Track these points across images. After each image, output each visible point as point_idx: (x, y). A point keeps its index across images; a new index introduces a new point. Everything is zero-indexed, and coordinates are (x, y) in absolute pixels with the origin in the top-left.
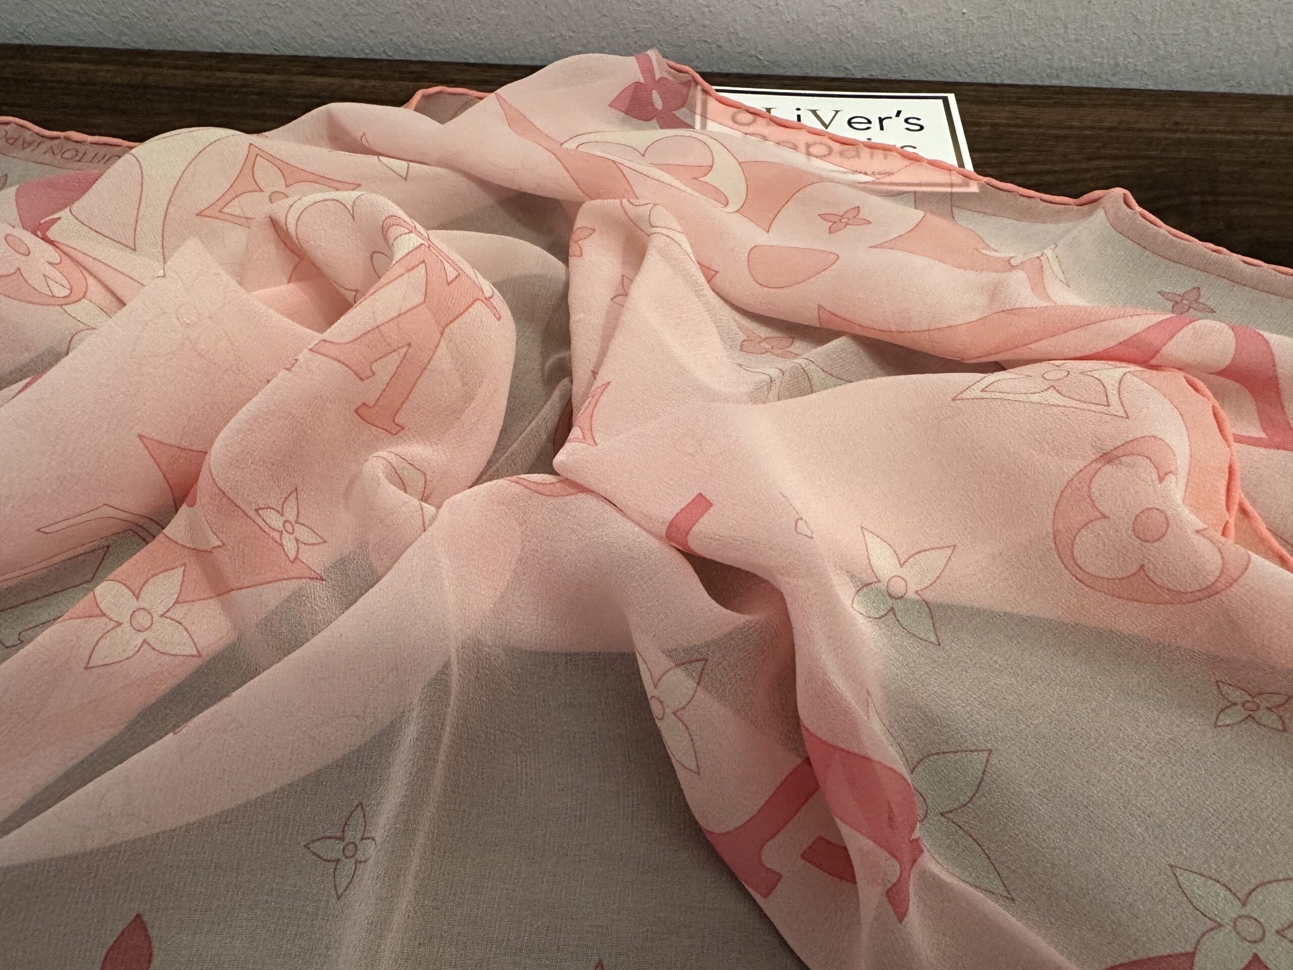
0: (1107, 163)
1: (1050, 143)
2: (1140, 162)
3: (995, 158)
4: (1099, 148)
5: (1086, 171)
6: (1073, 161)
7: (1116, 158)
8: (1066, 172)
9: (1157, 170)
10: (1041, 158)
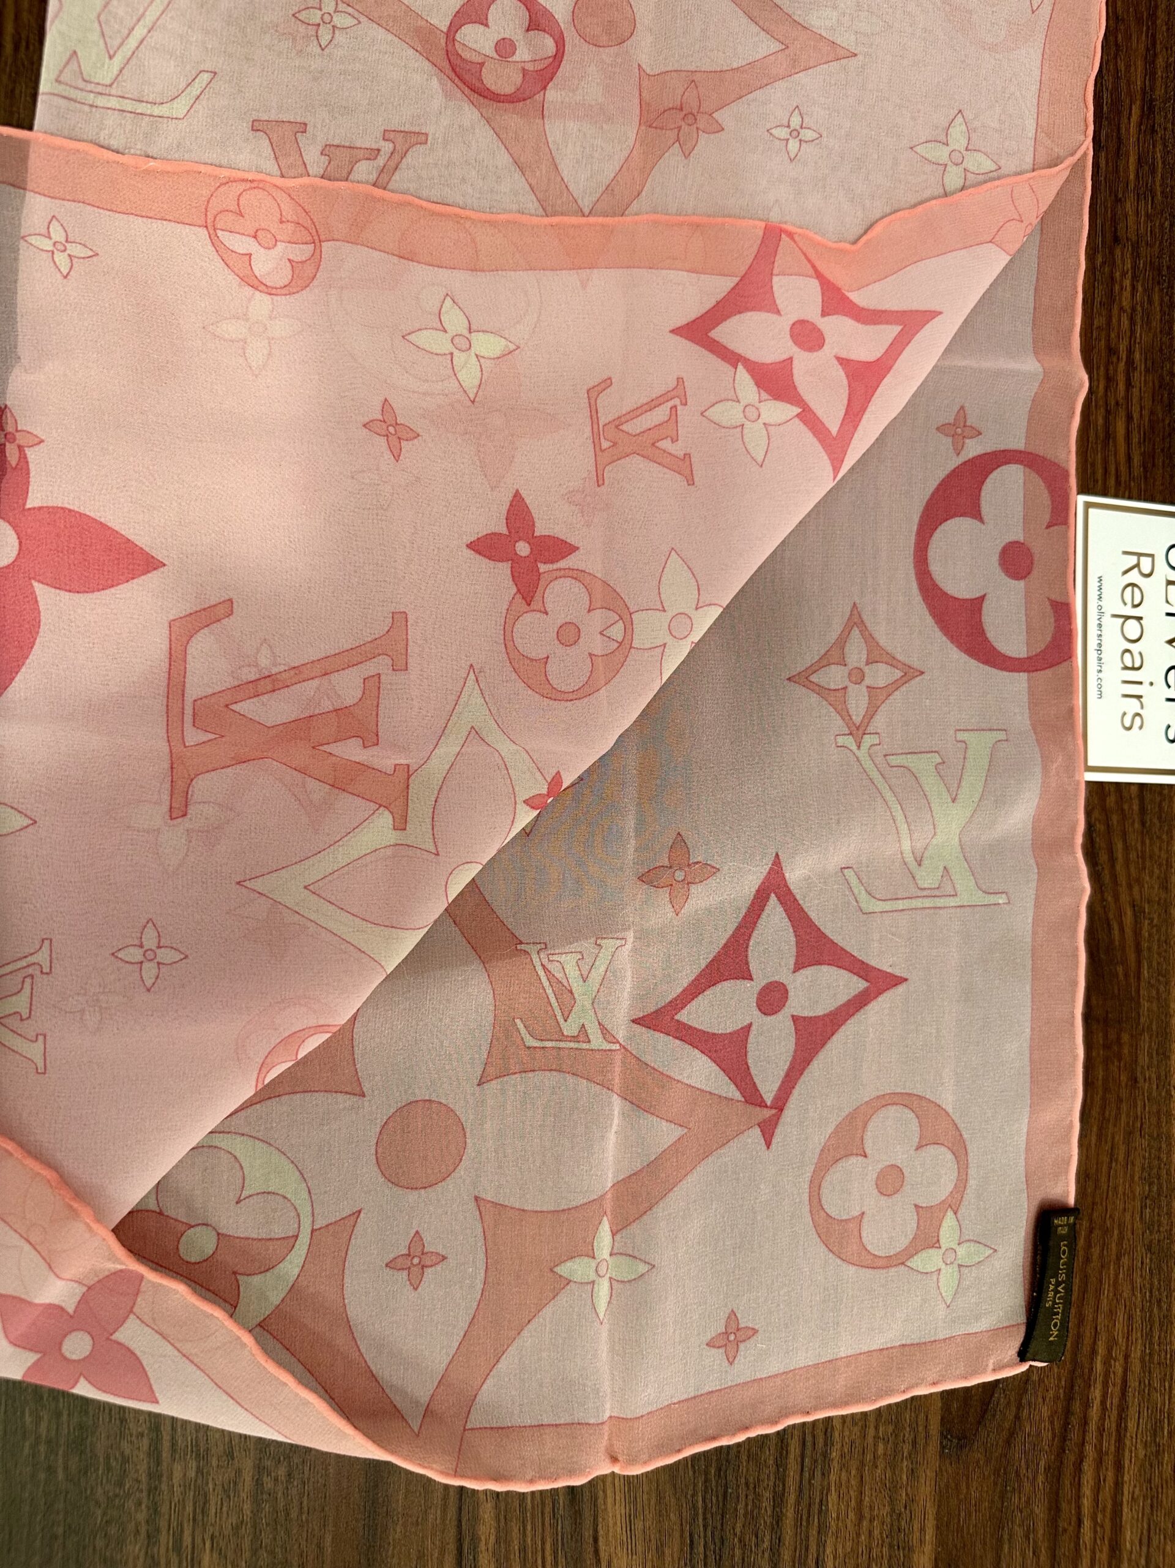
0: (1128, 919)
1: (1157, 871)
2: (1132, 957)
3: (1130, 807)
4: (1152, 920)
5: (1116, 897)
6: (1130, 887)
7: (1137, 933)
8: (1114, 877)
9: (1120, 969)
10: (1133, 856)
